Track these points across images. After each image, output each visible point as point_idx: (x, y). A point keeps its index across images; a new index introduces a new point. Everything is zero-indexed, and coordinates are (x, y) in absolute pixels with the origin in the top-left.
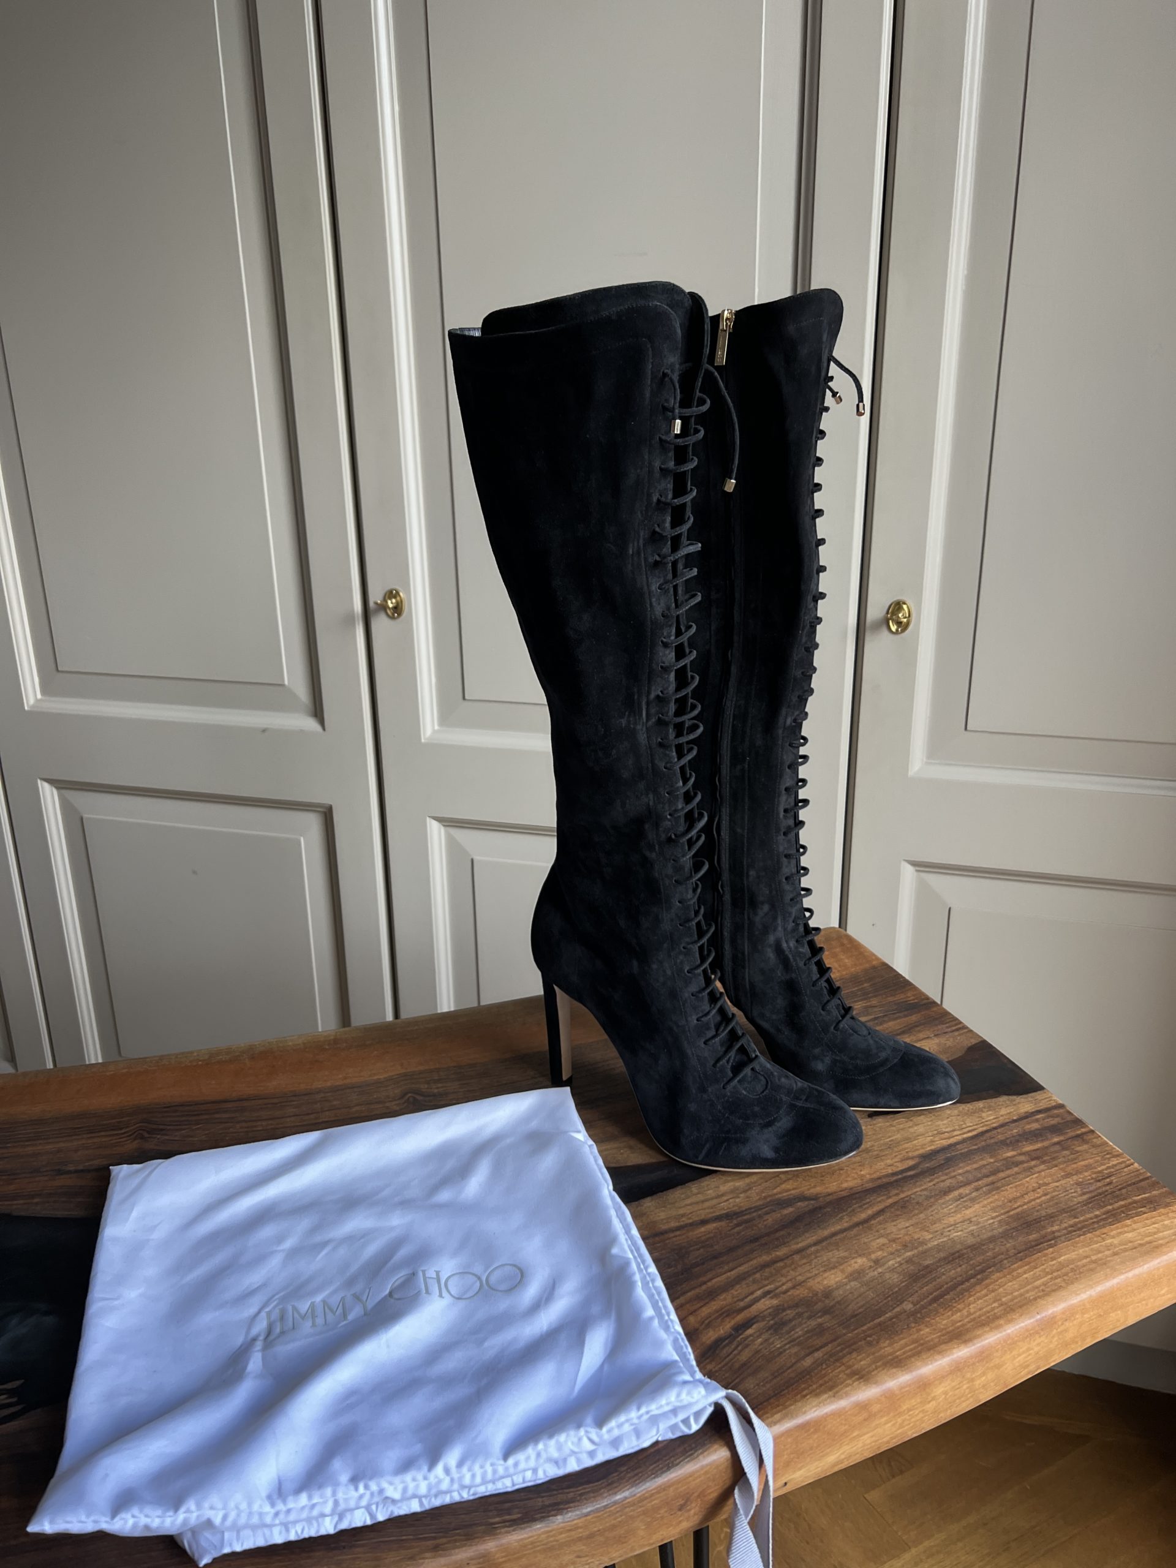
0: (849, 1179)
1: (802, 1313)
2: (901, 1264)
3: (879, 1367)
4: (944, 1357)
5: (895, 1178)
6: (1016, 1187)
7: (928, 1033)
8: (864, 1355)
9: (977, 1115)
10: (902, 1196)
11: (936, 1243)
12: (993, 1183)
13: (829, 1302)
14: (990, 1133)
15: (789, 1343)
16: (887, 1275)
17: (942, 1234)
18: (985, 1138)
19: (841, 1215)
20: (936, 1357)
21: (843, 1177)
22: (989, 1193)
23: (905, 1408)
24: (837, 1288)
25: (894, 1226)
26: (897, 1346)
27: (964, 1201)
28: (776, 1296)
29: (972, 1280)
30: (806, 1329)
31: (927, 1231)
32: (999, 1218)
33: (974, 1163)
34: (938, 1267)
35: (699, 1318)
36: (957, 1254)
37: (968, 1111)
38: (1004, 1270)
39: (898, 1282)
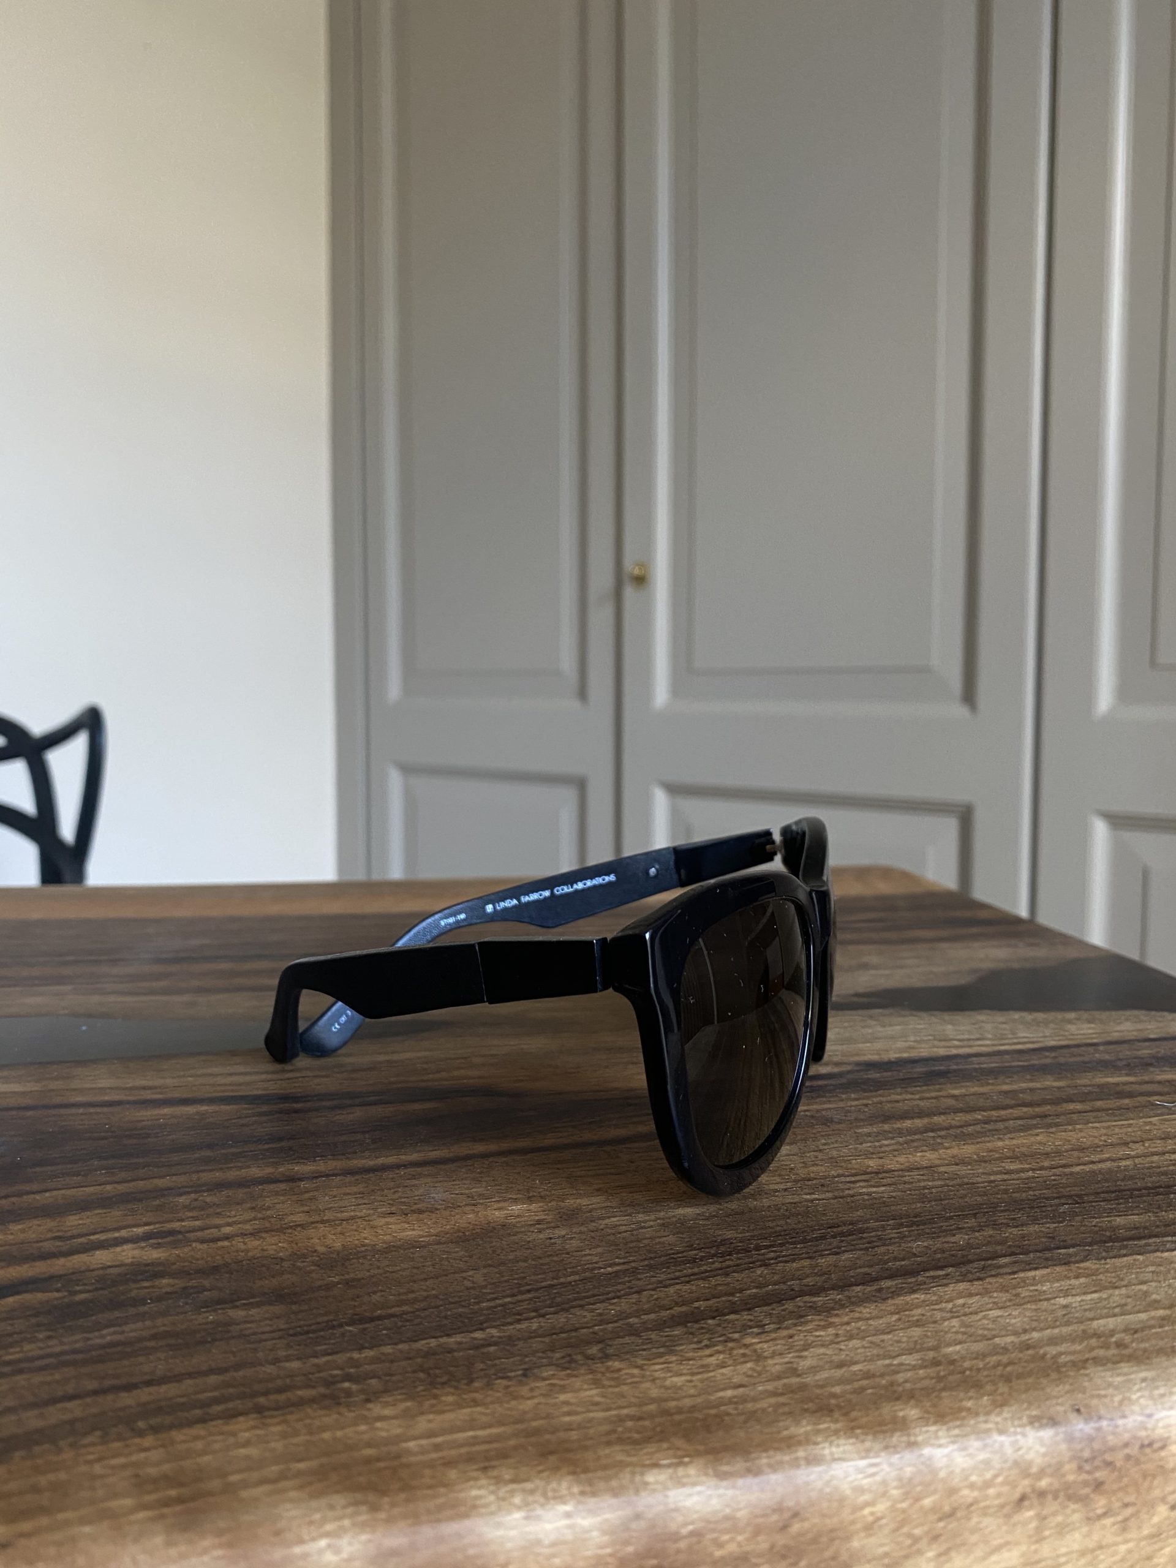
1: (198, 1292)
6: (1109, 1127)
8: (274, 1429)
9: (1051, 1026)
11: (790, 1199)
12: (1044, 1116)
13: (319, 1278)
18: (1056, 1055)
24: (385, 1253)
26: (428, 1422)
27: (933, 1137)
28: (179, 1244)
29: (858, 1288)
30: (162, 1329)
31: (780, 1175)
32: (1030, 1174)
33: (1004, 1084)
36: (847, 1228)
37: (1033, 1020)
38: (991, 1280)
39: (596, 1263)
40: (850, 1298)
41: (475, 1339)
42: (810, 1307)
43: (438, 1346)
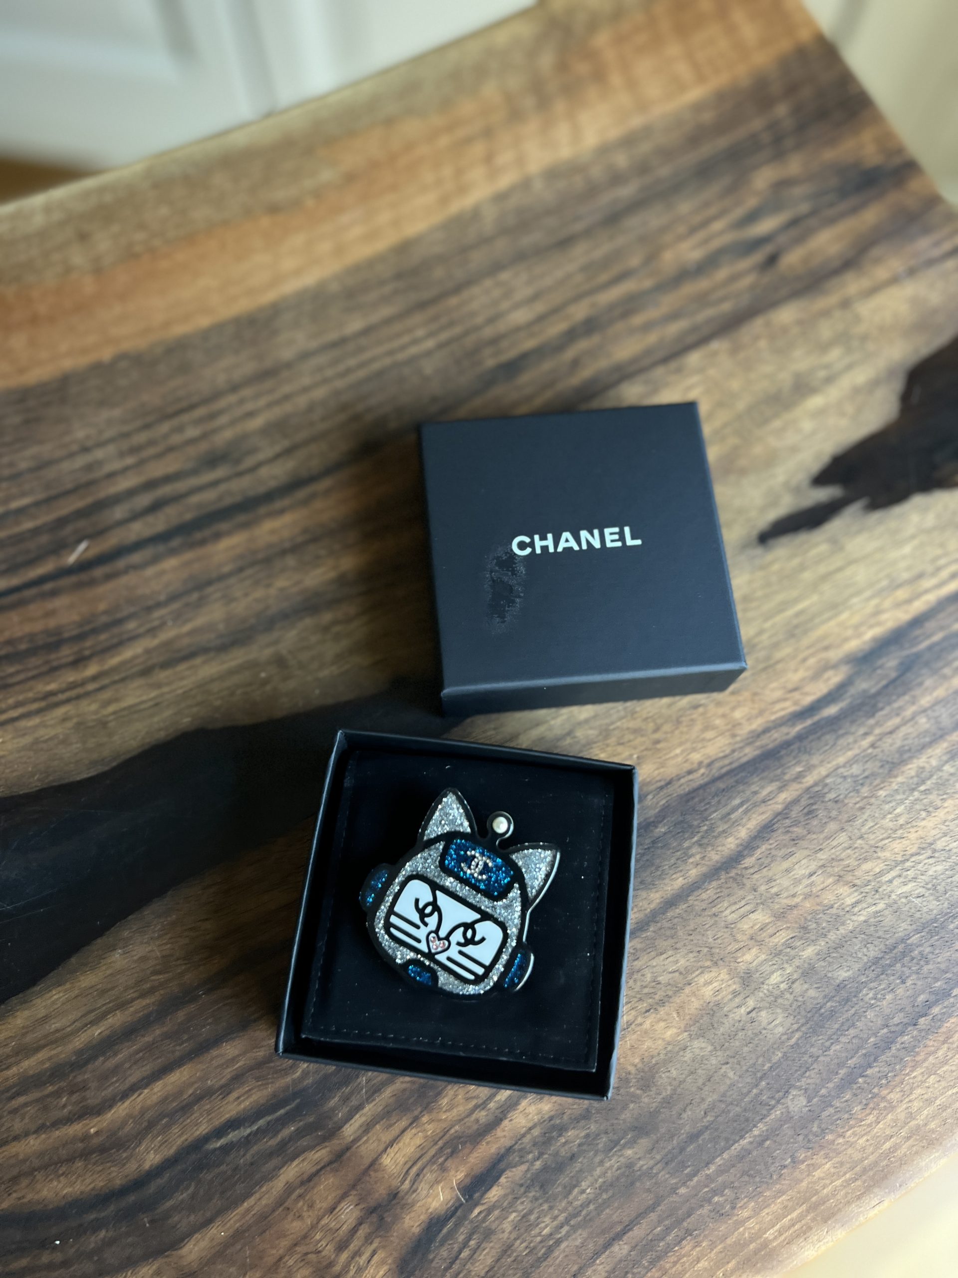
0: (709, 734)
2: (793, 983)
5: (799, 727)
7: (895, 264)
8: (704, 1244)
10: (809, 780)
11: (862, 918)
13: (648, 1101)
15: (567, 1221)
16: (765, 1018)
17: (877, 891)
19: (686, 844)
21: (698, 727)
25: (788, 871)
26: (766, 1215)
27: (927, 792)
29: (922, 1021)
30: (600, 1180)
31: (847, 883)
34: (861, 986)
35: (402, 1160)
36: (901, 947)
39: (783, 1034)
40: (920, 1031)
41: (755, 1136)
42: (904, 1048)
43: (742, 1149)
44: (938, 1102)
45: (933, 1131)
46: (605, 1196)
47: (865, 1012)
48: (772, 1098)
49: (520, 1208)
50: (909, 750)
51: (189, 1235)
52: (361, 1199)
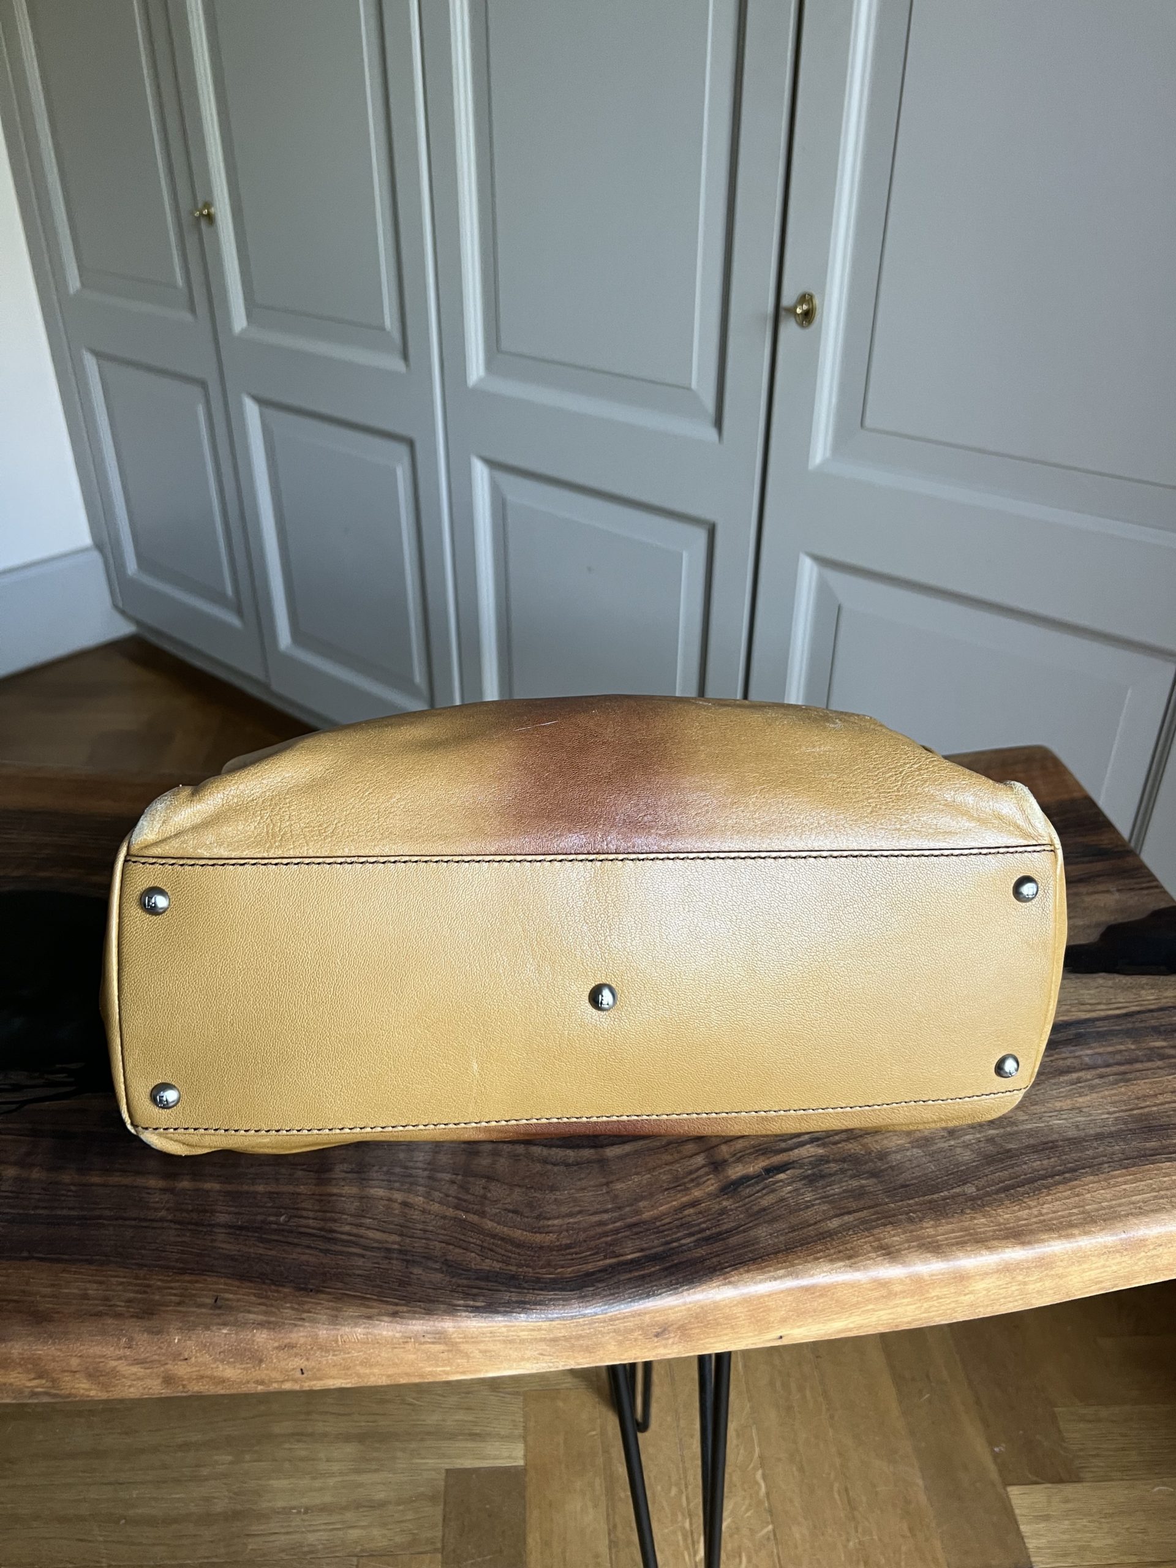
1: (846, 1170)
2: (980, 1141)
3: (913, 1247)
4: (993, 1254)
6: (1151, 1083)
8: (899, 1230)
9: (1134, 991)
11: (1029, 1126)
12: (1125, 1073)
14: (1143, 1015)
16: (959, 1151)
17: (1040, 1118)
18: (1134, 1020)
20: (984, 1252)
22: (1116, 1084)
23: (933, 1294)
24: (895, 1152)
26: (941, 1229)
27: (1080, 1087)
28: (824, 1145)
30: (845, 1188)
32: (1117, 1115)
33: (1110, 1045)
34: (1022, 1154)
35: (732, 1149)
37: (1125, 984)
38: (1101, 1175)
39: (968, 1160)
40: (1055, 1181)
41: (941, 1196)
42: (1042, 1185)
43: (932, 1199)
44: (1059, 1213)
45: (1054, 1224)
46: (845, 1195)
47: (1020, 1165)
48: (956, 1183)
49: (795, 1185)
50: (1074, 1068)
51: (612, 1145)
52: (707, 1157)
